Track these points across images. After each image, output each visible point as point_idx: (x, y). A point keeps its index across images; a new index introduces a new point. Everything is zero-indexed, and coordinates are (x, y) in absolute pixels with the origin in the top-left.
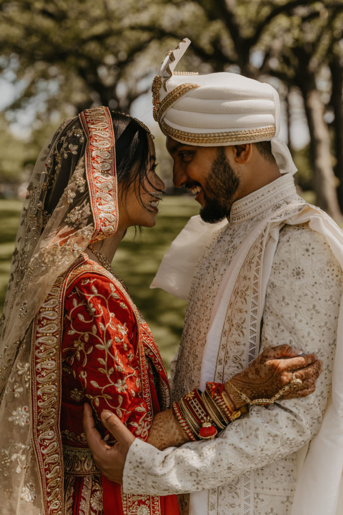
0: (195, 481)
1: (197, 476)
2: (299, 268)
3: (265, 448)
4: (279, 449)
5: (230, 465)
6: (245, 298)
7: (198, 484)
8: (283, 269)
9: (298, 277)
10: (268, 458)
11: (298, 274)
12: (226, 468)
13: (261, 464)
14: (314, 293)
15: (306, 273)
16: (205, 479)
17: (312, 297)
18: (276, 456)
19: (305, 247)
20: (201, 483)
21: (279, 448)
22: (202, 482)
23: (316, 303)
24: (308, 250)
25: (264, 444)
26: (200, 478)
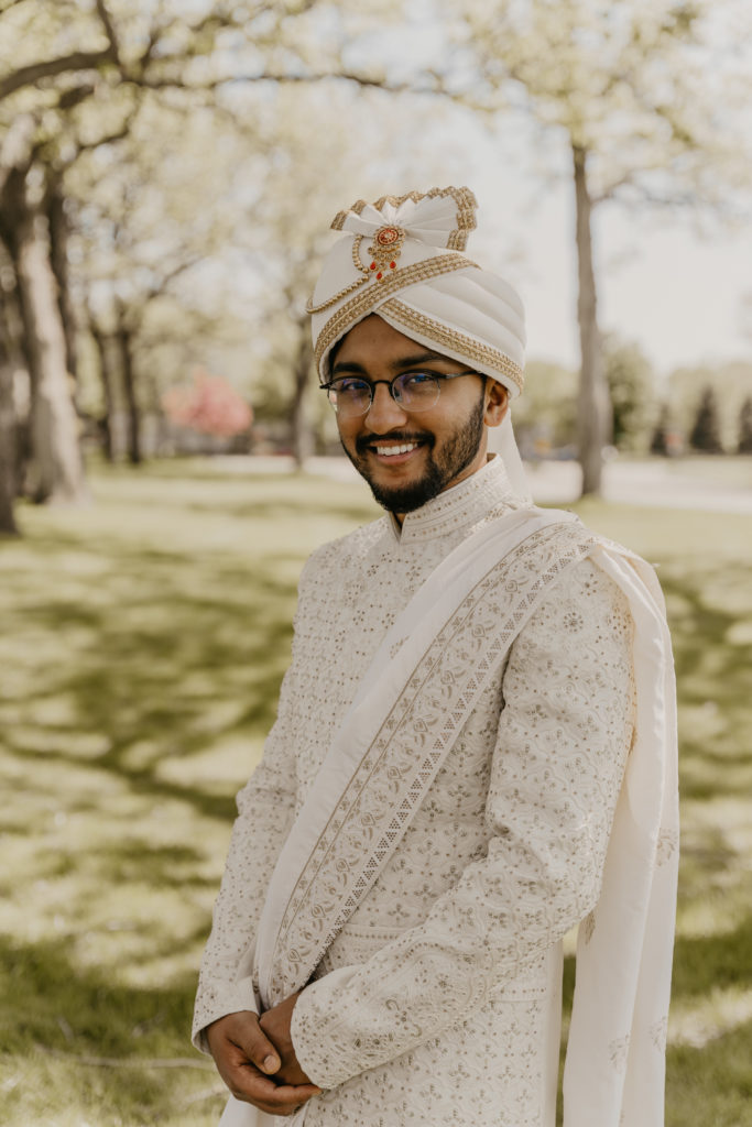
2: (574, 614)
3: (490, 938)
4: (518, 936)
5: (442, 978)
6: (480, 641)
8: (548, 617)
9: (573, 628)
11: (573, 623)
12: (437, 985)
14: (599, 653)
15: (585, 620)
16: (409, 1008)
17: (596, 661)
19: (584, 580)
20: (408, 1018)
21: (517, 933)
22: (410, 1016)
23: (601, 670)
24: (588, 586)
25: (486, 932)
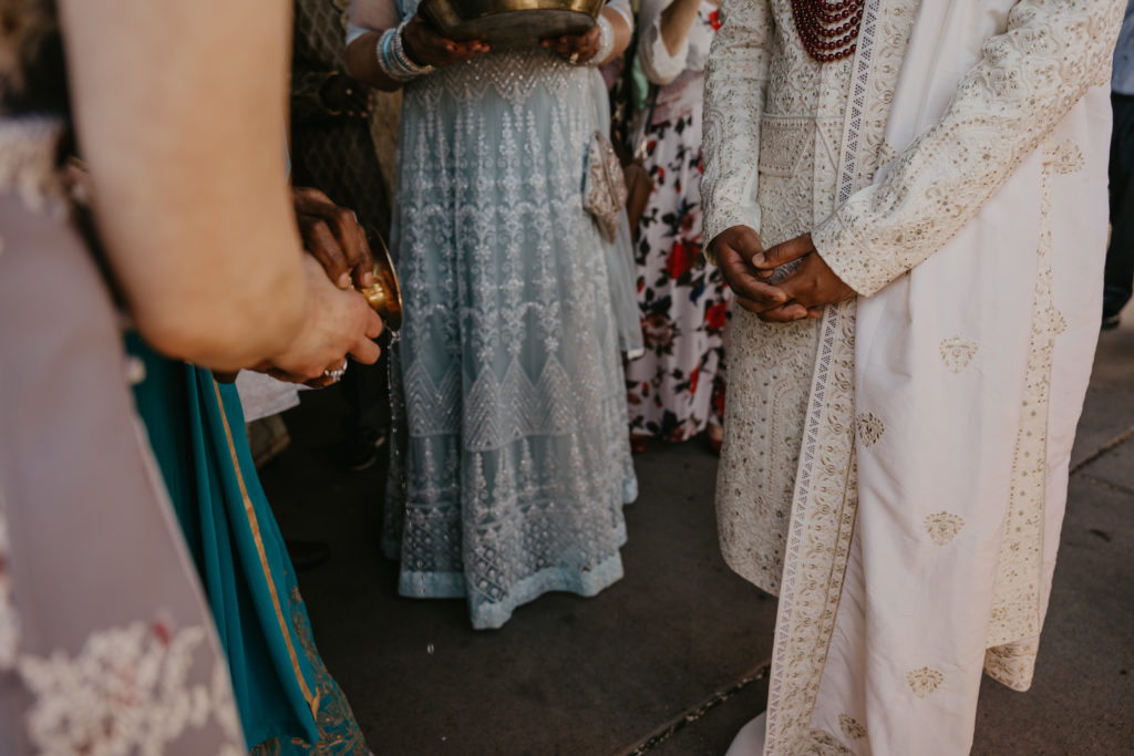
0: (939, 202)
1: (938, 193)
3: (1037, 97)
4: (1061, 89)
5: (985, 152)
7: (945, 204)
10: (1046, 111)
12: (981, 159)
13: (1040, 127)
16: (952, 190)
18: (1060, 103)
20: (949, 200)
21: (1060, 86)
22: (951, 198)
25: (1032, 90)
26: (944, 194)
